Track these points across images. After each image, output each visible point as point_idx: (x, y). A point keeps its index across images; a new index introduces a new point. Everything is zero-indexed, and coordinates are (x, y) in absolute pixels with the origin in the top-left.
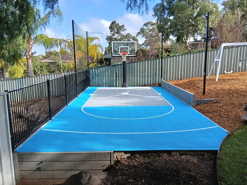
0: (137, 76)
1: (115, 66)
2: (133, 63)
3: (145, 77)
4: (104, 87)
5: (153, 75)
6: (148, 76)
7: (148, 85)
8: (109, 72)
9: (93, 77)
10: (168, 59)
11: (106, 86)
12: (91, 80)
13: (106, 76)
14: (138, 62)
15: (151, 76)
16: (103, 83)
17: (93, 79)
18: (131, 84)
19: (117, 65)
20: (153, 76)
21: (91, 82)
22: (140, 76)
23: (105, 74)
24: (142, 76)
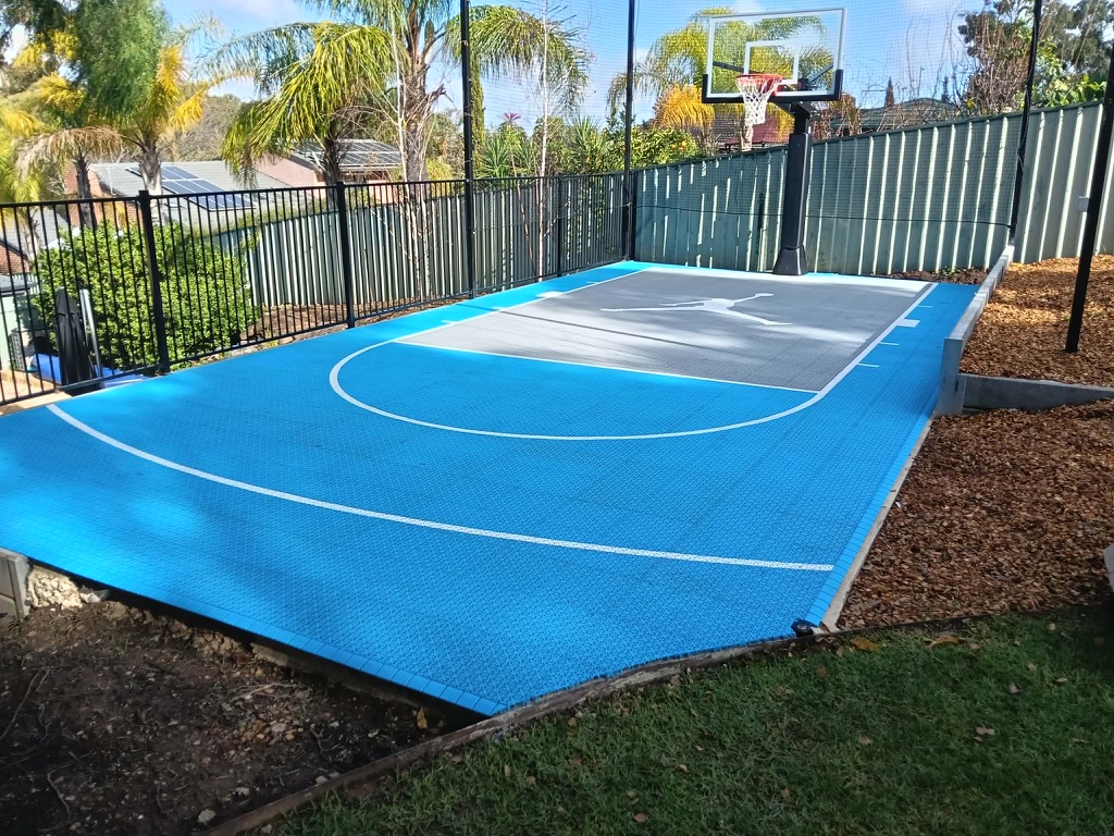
0: (873, 218)
1: (761, 159)
2: (856, 141)
3: (918, 222)
4: (695, 265)
5: (964, 216)
6: (935, 221)
7: (931, 271)
8: (726, 187)
9: (651, 215)
10: (1076, 116)
11: (705, 265)
12: (640, 229)
13: (709, 211)
14: (884, 135)
15: (952, 221)
16: (694, 246)
17: (649, 225)
18: (835, 259)
19: (771, 152)
20: (968, 220)
21: (641, 239)
22: (888, 219)
23: (707, 198)
24: (903, 219)
